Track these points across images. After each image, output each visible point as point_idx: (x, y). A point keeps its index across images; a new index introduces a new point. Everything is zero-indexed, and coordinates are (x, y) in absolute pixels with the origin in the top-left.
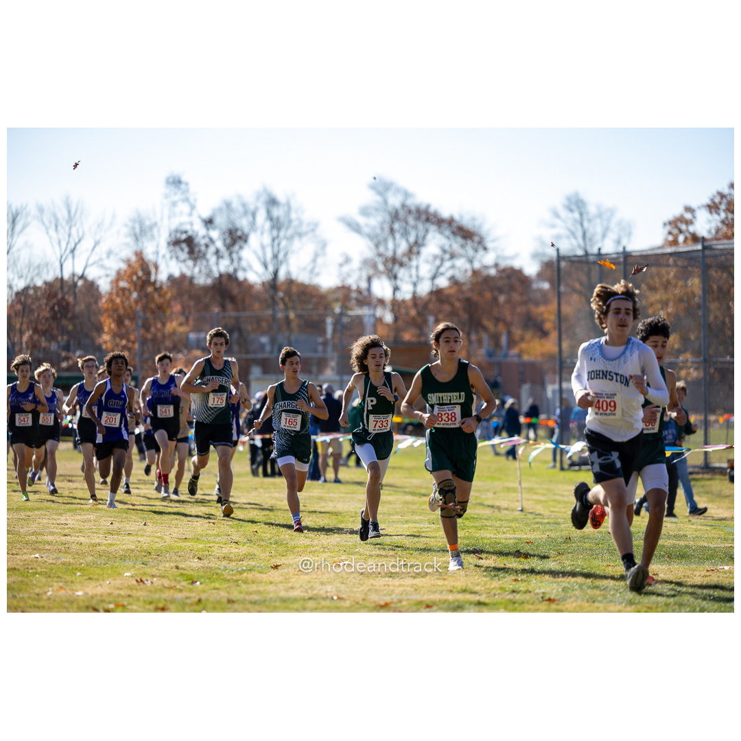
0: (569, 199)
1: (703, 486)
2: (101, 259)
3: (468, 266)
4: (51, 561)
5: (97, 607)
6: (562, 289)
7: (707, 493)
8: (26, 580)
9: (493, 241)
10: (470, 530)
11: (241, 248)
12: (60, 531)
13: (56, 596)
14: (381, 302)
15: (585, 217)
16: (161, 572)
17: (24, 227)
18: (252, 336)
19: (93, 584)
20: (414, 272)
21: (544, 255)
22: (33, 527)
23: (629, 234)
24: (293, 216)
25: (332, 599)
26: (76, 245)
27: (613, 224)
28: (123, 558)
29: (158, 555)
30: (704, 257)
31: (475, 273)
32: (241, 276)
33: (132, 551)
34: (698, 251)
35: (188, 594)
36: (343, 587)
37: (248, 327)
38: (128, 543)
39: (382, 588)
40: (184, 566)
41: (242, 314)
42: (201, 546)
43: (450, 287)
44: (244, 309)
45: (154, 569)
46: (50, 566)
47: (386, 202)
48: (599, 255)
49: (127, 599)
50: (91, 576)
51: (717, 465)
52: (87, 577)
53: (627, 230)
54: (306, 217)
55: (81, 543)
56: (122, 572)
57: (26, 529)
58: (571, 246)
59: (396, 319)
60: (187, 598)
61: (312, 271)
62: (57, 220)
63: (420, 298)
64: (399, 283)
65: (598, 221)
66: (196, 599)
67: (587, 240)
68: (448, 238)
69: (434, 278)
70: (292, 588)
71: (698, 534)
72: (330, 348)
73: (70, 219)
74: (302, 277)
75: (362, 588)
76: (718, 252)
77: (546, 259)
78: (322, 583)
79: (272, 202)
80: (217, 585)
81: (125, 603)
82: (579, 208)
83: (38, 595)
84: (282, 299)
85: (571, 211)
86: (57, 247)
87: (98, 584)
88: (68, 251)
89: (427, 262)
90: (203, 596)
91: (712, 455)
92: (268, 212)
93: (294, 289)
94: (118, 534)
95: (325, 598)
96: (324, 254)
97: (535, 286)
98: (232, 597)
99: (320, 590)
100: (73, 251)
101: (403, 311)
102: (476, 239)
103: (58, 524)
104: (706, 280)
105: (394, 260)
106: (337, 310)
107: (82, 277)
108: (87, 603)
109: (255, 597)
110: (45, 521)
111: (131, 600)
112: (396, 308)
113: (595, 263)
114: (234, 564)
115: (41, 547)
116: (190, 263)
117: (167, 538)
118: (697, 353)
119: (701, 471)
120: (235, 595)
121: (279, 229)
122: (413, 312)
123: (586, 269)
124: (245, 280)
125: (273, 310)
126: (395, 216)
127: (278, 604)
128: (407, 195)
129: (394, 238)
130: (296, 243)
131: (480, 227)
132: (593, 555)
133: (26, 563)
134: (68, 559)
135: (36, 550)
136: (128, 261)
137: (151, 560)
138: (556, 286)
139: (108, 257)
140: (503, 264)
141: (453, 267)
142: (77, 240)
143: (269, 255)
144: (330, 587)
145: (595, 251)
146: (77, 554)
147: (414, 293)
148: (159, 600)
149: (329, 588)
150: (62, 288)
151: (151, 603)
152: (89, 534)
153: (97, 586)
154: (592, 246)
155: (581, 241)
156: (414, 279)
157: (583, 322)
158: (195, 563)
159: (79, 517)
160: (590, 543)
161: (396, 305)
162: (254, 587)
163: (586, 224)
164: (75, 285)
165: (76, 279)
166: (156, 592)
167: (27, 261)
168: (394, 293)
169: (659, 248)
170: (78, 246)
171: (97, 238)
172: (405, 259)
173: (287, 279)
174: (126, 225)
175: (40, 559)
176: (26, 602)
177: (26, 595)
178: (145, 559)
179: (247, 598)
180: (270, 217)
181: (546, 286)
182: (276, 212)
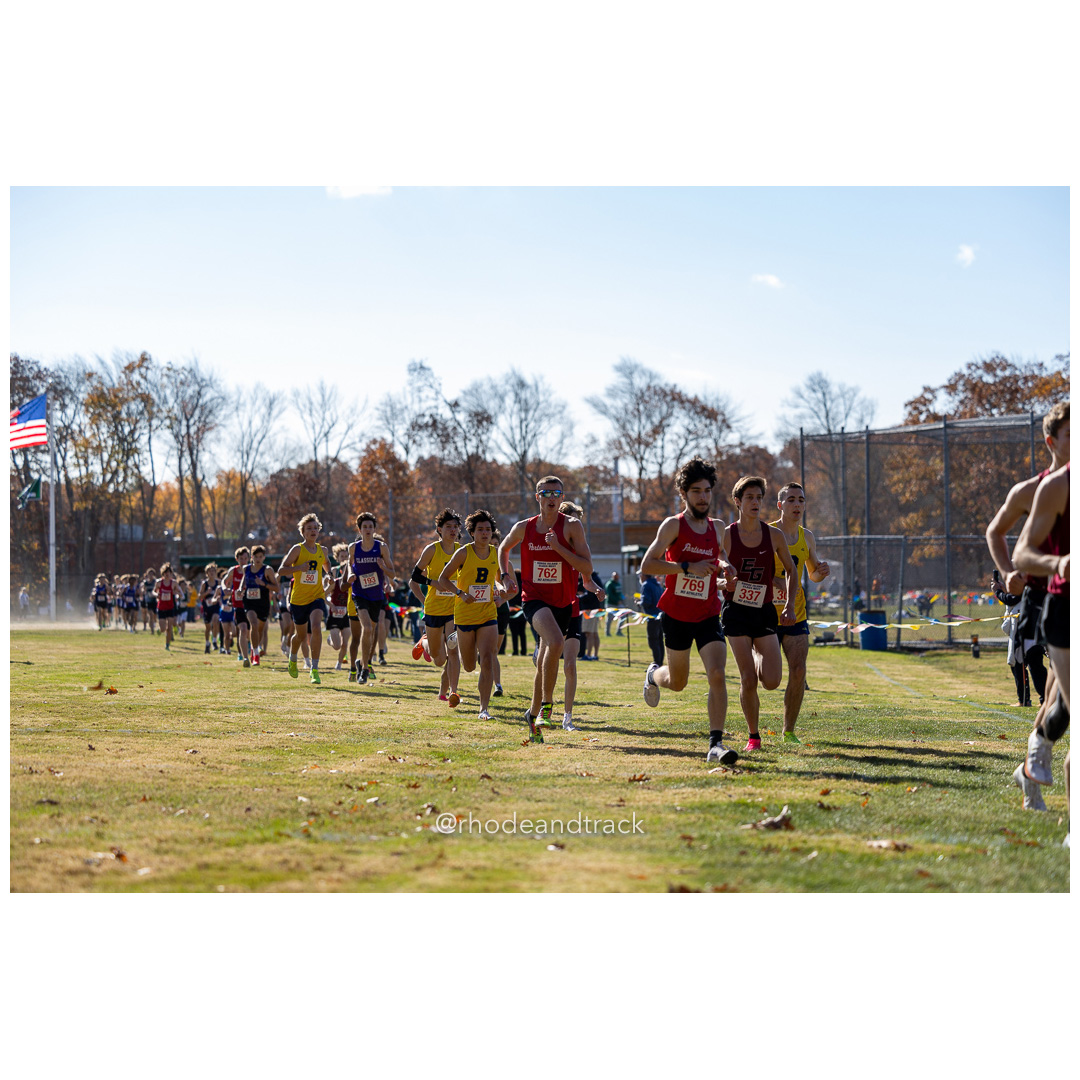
0: (811, 379)
1: (947, 662)
2: (354, 443)
3: (712, 445)
4: (306, 740)
5: (351, 785)
6: (806, 468)
7: (952, 668)
8: (280, 758)
9: (737, 421)
11: (488, 429)
12: (315, 709)
13: (311, 774)
14: (628, 482)
15: (827, 397)
16: (413, 749)
17: (280, 412)
19: (347, 761)
20: (659, 451)
21: (788, 435)
22: (289, 706)
23: (872, 413)
24: (541, 398)
25: (582, 775)
26: (330, 428)
27: (855, 404)
28: (376, 736)
29: (410, 733)
30: (946, 435)
31: (720, 453)
32: (489, 458)
33: (385, 729)
34: (940, 429)
35: (440, 772)
36: (592, 764)
38: (381, 721)
40: (435, 744)
41: (491, 495)
42: (452, 724)
44: (492, 490)
45: (406, 747)
46: (304, 745)
47: (632, 384)
48: (843, 433)
49: (381, 776)
50: (345, 754)
51: (961, 640)
52: (341, 755)
53: (870, 409)
54: (553, 399)
55: (335, 722)
56: (375, 749)
57: (281, 708)
58: (814, 425)
59: (643, 498)
60: (439, 775)
61: (559, 453)
62: (311, 403)
63: (666, 476)
64: (644, 463)
65: (841, 400)
66: (448, 777)
67: (831, 422)
68: (692, 419)
69: (678, 458)
70: (542, 765)
71: (942, 709)
73: (324, 405)
74: (551, 458)
75: (611, 765)
76: (959, 431)
77: (789, 438)
78: (572, 760)
79: (522, 384)
80: (468, 763)
81: (379, 781)
82: (822, 388)
83: (293, 772)
84: (531, 480)
85: (814, 391)
86: (311, 431)
87: (352, 762)
88: (322, 435)
89: (672, 441)
90: (455, 774)
91: (956, 631)
92: (517, 395)
94: (371, 712)
95: (573, 776)
96: (572, 434)
97: (779, 465)
99: (570, 767)
100: (326, 435)
101: (650, 491)
102: (720, 418)
103: (312, 703)
104: (948, 458)
105: (639, 440)
106: (586, 491)
107: (335, 460)
108: (341, 781)
109: (506, 774)
110: (300, 700)
111: (384, 777)
112: (642, 487)
113: (837, 442)
114: (485, 741)
115: (296, 725)
116: (440, 445)
117: (419, 716)
118: (939, 531)
119: (945, 646)
121: (527, 411)
122: (658, 491)
123: (830, 448)
124: (495, 461)
125: (522, 491)
126: (641, 398)
127: (528, 781)
128: (652, 376)
129: (640, 421)
130: (545, 424)
131: (724, 406)
133: (281, 741)
134: (322, 737)
135: (293, 728)
137: (403, 738)
138: (800, 464)
139: (360, 441)
140: (747, 445)
141: (697, 447)
142: (331, 424)
143: (518, 437)
145: (839, 430)
146: (331, 732)
147: (660, 472)
148: (412, 777)
149: (578, 765)
150: (315, 470)
151: (404, 780)
152: (343, 713)
153: (350, 764)
154: (835, 427)
155: (824, 420)
156: (660, 460)
157: (826, 501)
158: (447, 741)
159: (332, 696)
161: (642, 485)
162: (505, 765)
163: (828, 404)
164: (329, 467)
165: (330, 462)
166: (408, 769)
167: (283, 445)
168: (640, 474)
169: (900, 426)
170: (332, 430)
171: (350, 422)
172: (651, 440)
173: (534, 460)
174: (377, 409)
175: (295, 737)
176: (281, 780)
177: (281, 773)
178: (398, 737)
179: (497, 775)
180: (518, 400)
181: (790, 464)
182: (524, 394)
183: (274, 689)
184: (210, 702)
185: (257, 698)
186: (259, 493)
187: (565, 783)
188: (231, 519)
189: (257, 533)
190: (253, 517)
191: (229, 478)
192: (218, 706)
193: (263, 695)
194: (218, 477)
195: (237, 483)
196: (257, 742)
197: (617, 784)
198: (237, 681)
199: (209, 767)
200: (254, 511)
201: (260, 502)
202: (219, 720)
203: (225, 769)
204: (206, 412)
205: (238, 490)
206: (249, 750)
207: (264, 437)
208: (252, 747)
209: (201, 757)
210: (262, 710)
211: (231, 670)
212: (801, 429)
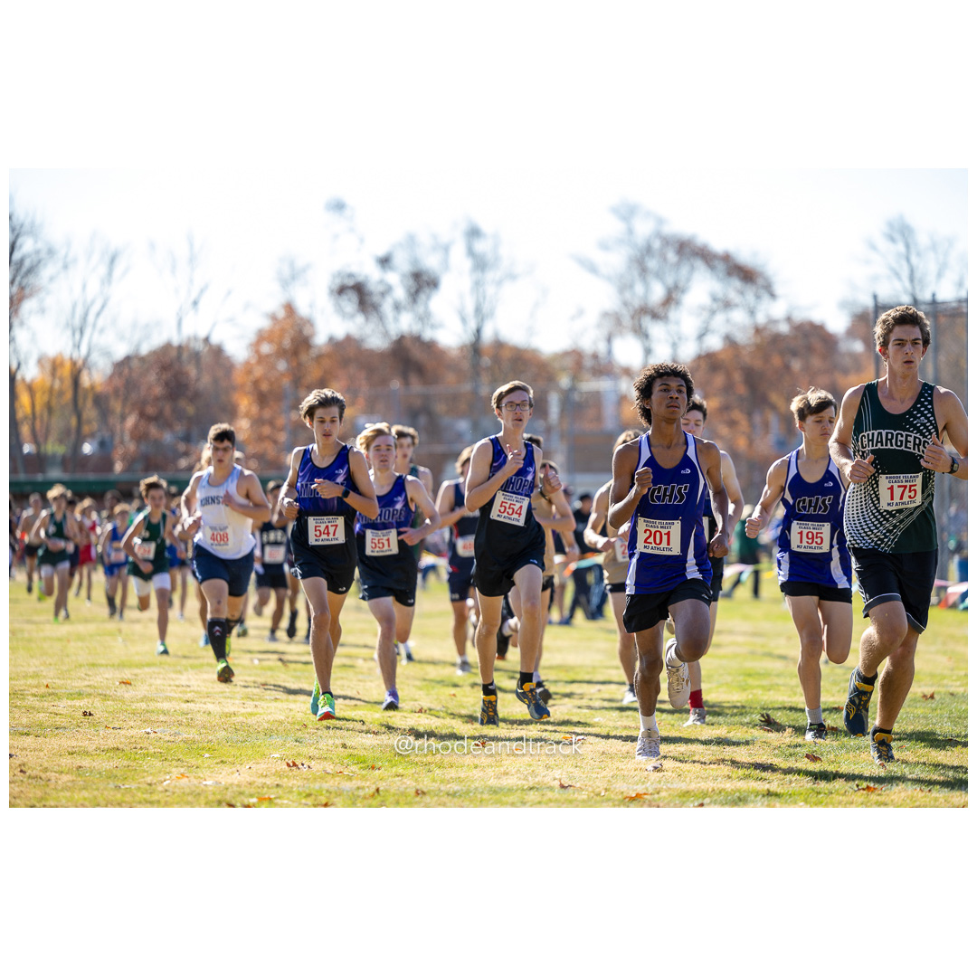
0: (891, 225)
3: (747, 319)
4: (167, 738)
5: (233, 802)
8: (131, 764)
10: (755, 691)
11: (428, 298)
12: (181, 695)
13: (175, 786)
14: (627, 372)
15: (912, 249)
16: (321, 752)
17: (126, 271)
18: (446, 421)
19: (227, 769)
21: (856, 304)
22: (141, 690)
24: (503, 252)
26: (202, 291)
28: (269, 733)
29: (317, 729)
31: (758, 330)
32: (428, 335)
33: (281, 723)
35: (360, 783)
36: (577, 773)
37: (440, 408)
38: (275, 712)
39: (632, 773)
40: (353, 744)
41: (433, 390)
42: (378, 715)
43: (724, 350)
44: (435, 383)
45: (312, 749)
46: (166, 745)
47: (630, 231)
48: (934, 302)
49: (275, 790)
50: (224, 759)
52: (218, 760)
55: (210, 713)
56: (267, 752)
60: (358, 788)
62: (174, 260)
64: (651, 342)
65: (931, 255)
66: (373, 789)
67: (916, 282)
68: (721, 281)
69: (701, 337)
70: (506, 774)
72: (555, 438)
73: (192, 260)
75: (604, 773)
77: (859, 310)
78: (547, 767)
79: (474, 233)
80: (401, 771)
81: (272, 796)
82: (904, 236)
83: (150, 785)
84: (488, 369)
85: (892, 240)
87: (235, 769)
88: (190, 302)
90: (382, 786)
92: (469, 246)
93: (506, 354)
94: (261, 700)
95: (552, 788)
97: (842, 347)
98: (420, 786)
99: (544, 776)
100: (195, 303)
102: (760, 281)
103: (177, 686)
105: (645, 310)
106: (565, 383)
107: (207, 340)
108: (219, 797)
109: (455, 787)
110: (159, 682)
111: (280, 791)
115: (154, 718)
116: (360, 319)
120: (426, 784)
121: (484, 270)
124: (435, 342)
125: (477, 384)
126: (646, 250)
127: (486, 796)
128: (660, 221)
129: (645, 281)
132: (928, 724)
133: (133, 740)
134: (192, 734)
135: (150, 722)
136: (273, 317)
137: (307, 736)
140: (799, 316)
141: (728, 321)
142: (202, 288)
143: (470, 309)
144: (559, 771)
145: (927, 297)
146: (204, 727)
148: (320, 791)
149: (557, 773)
151: (309, 795)
153: (232, 773)
154: (921, 291)
155: (907, 284)
156: (674, 339)
158: (371, 740)
160: (924, 708)
162: (452, 773)
163: (914, 260)
164: (197, 352)
165: (198, 344)
166: (315, 780)
168: (645, 359)
170: (203, 297)
172: (660, 311)
173: (493, 341)
175: (152, 735)
176: (133, 796)
177: (134, 786)
178: (299, 734)
179: (443, 788)
180: (471, 252)
181: (858, 347)
182: (481, 246)
183: (122, 665)
184: (30, 686)
185: (99, 679)
186: (99, 389)
187: (539, 799)
188: (57, 423)
189: (96, 444)
190: (89, 422)
191: (55, 366)
192: (43, 690)
193: (107, 676)
194: (40, 361)
195: (66, 372)
196: (98, 741)
197: (613, 800)
198: (68, 656)
199: (29, 777)
200: (90, 412)
201: (100, 401)
202: (43, 710)
203: (53, 781)
204: (24, 269)
205: (68, 383)
206: (87, 753)
207: (103, 307)
208: (91, 748)
209: (18, 762)
210: (105, 697)
211: (60, 639)
212: (875, 297)
